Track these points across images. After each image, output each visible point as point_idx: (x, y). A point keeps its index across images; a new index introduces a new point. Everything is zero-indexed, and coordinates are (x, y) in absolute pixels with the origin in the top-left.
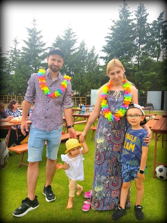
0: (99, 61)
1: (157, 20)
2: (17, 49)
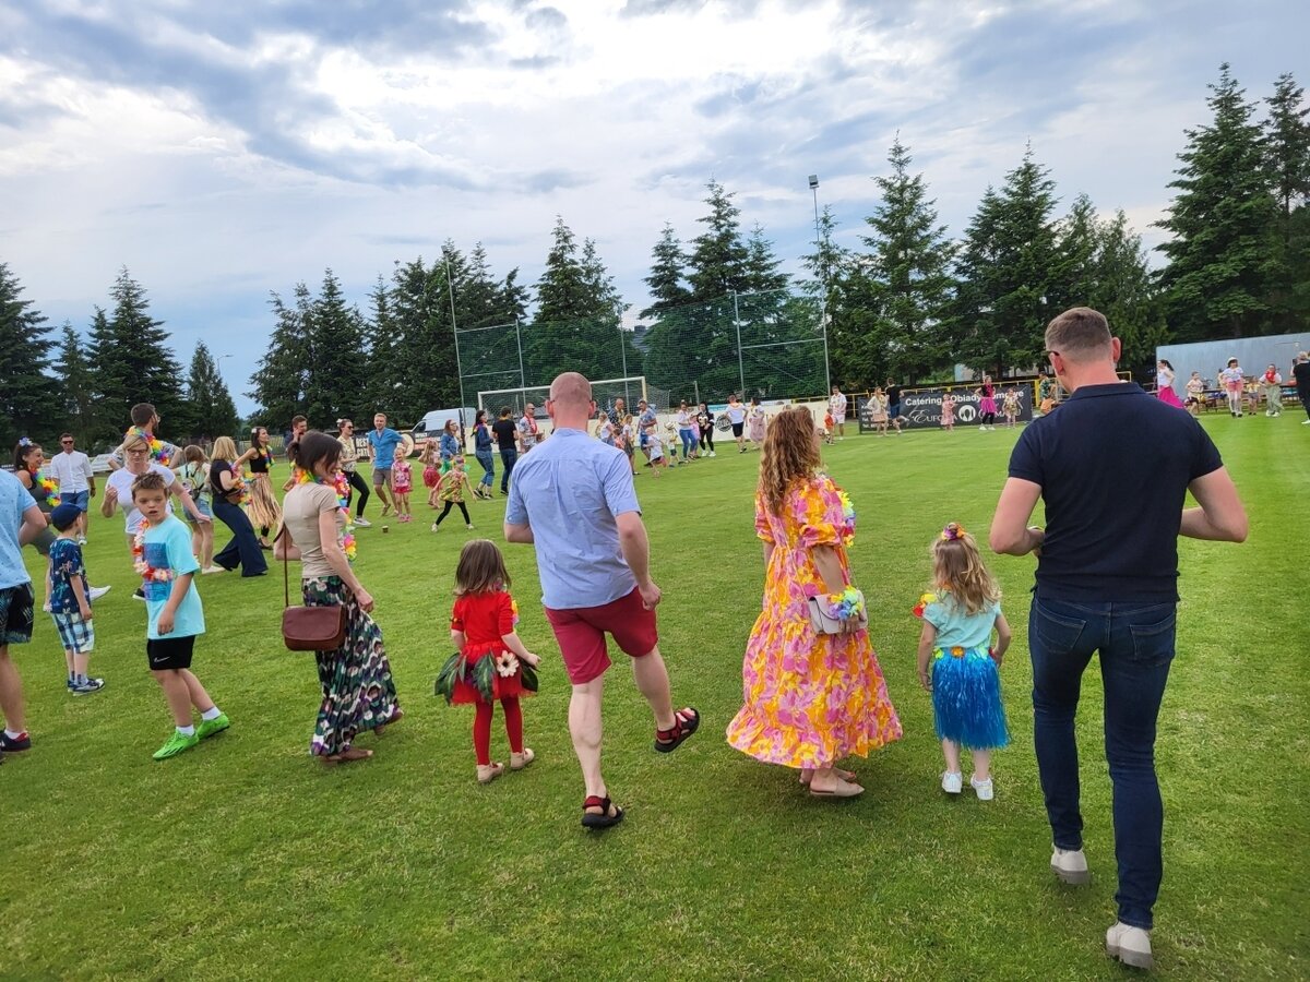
0: (1146, 258)
2: (831, 244)
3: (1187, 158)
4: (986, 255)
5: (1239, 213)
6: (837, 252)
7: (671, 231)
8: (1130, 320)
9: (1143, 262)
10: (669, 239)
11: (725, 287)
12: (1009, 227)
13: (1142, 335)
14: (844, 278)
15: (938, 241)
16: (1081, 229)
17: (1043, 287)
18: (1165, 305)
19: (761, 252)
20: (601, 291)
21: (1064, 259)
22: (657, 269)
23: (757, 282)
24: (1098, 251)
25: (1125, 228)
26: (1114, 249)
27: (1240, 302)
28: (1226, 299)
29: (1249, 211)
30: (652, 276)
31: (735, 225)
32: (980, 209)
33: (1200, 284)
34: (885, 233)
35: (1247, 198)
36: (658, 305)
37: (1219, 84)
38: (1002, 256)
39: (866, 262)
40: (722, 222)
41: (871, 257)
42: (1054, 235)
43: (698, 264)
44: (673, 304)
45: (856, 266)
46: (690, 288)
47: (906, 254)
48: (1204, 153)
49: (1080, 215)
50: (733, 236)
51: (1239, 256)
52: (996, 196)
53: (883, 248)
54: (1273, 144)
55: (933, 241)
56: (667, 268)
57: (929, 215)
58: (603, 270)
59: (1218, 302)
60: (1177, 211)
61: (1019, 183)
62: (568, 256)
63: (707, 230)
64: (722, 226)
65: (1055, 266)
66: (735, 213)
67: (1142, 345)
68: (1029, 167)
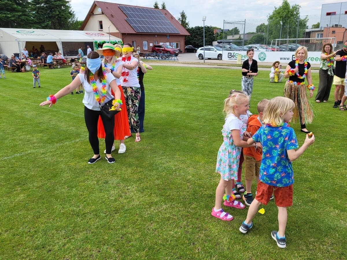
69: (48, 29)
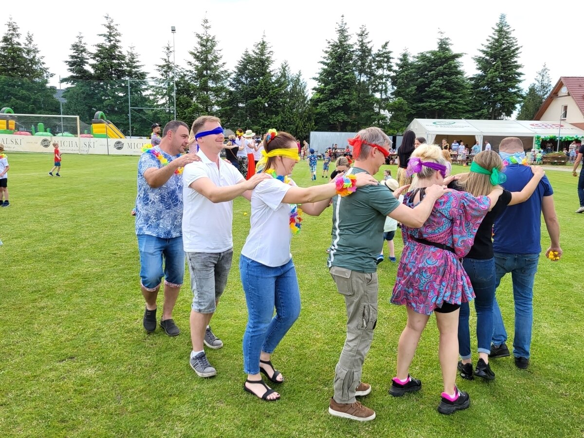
0: (308, 92)
1: (381, 49)
2: (171, 61)
3: (326, 52)
4: (243, 80)
5: (344, 79)
6: (173, 66)
7: (82, 37)
8: (301, 119)
9: (307, 94)
10: (80, 42)
11: (112, 74)
12: (254, 68)
13: (304, 126)
14: (176, 79)
15: (222, 69)
16: (284, 75)
17: (267, 99)
18: (314, 114)
19: (133, 59)
20: (36, 63)
21: (276, 88)
22: (72, 57)
23: (130, 74)
24: (289, 86)
25: (301, 78)
26: (296, 86)
27: (342, 117)
28: (337, 115)
29: (347, 79)
30: (70, 60)
31: (119, 41)
32: (242, 57)
33: (328, 107)
34: (198, 61)
35: (347, 74)
36: (72, 77)
37: (340, 23)
38: (250, 81)
39: (188, 73)
40: (112, 38)
41: (191, 72)
42: (272, 76)
43: (97, 58)
44: (81, 78)
45: (182, 74)
46: (92, 71)
47: (207, 73)
48: (333, 51)
49: (284, 69)
50: (117, 47)
51: (343, 98)
52: (249, 53)
53: (197, 68)
54: (357, 53)
55: (220, 69)
56: (79, 58)
57: (219, 56)
58: (38, 52)
59: (334, 116)
60: (321, 74)
61: (259, 49)
62: (15, 40)
63: (102, 41)
64: (112, 40)
65: (273, 90)
66: (119, 35)
67: (305, 130)
68: (264, 42)
69: (482, 119)
